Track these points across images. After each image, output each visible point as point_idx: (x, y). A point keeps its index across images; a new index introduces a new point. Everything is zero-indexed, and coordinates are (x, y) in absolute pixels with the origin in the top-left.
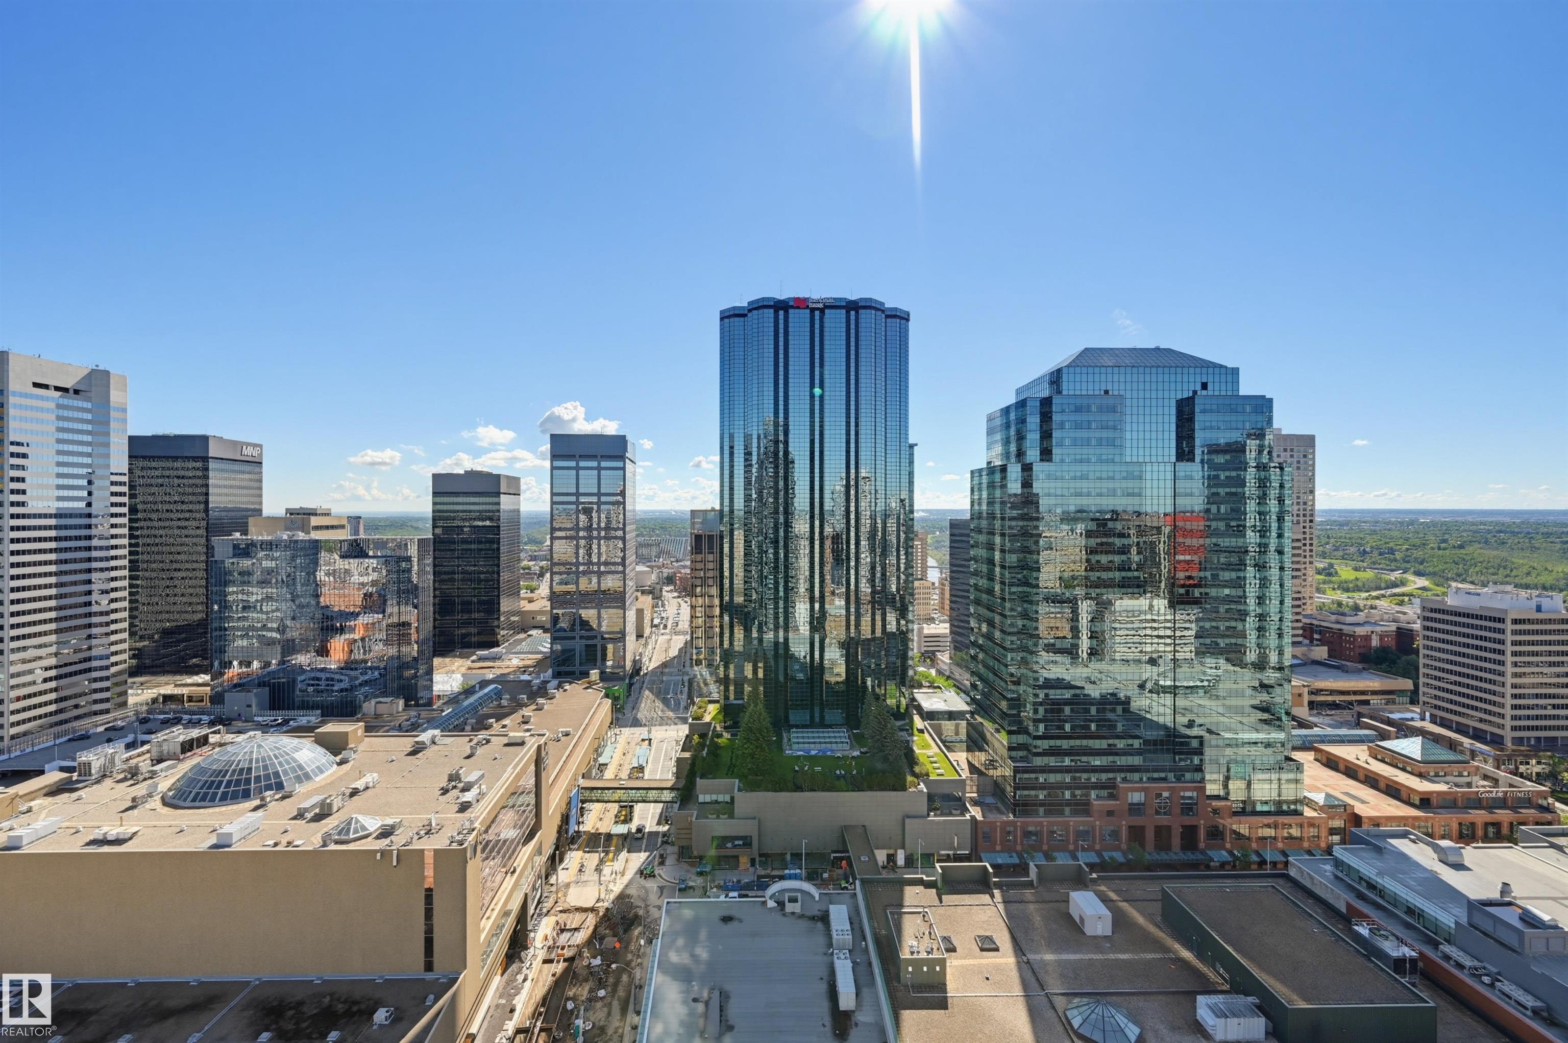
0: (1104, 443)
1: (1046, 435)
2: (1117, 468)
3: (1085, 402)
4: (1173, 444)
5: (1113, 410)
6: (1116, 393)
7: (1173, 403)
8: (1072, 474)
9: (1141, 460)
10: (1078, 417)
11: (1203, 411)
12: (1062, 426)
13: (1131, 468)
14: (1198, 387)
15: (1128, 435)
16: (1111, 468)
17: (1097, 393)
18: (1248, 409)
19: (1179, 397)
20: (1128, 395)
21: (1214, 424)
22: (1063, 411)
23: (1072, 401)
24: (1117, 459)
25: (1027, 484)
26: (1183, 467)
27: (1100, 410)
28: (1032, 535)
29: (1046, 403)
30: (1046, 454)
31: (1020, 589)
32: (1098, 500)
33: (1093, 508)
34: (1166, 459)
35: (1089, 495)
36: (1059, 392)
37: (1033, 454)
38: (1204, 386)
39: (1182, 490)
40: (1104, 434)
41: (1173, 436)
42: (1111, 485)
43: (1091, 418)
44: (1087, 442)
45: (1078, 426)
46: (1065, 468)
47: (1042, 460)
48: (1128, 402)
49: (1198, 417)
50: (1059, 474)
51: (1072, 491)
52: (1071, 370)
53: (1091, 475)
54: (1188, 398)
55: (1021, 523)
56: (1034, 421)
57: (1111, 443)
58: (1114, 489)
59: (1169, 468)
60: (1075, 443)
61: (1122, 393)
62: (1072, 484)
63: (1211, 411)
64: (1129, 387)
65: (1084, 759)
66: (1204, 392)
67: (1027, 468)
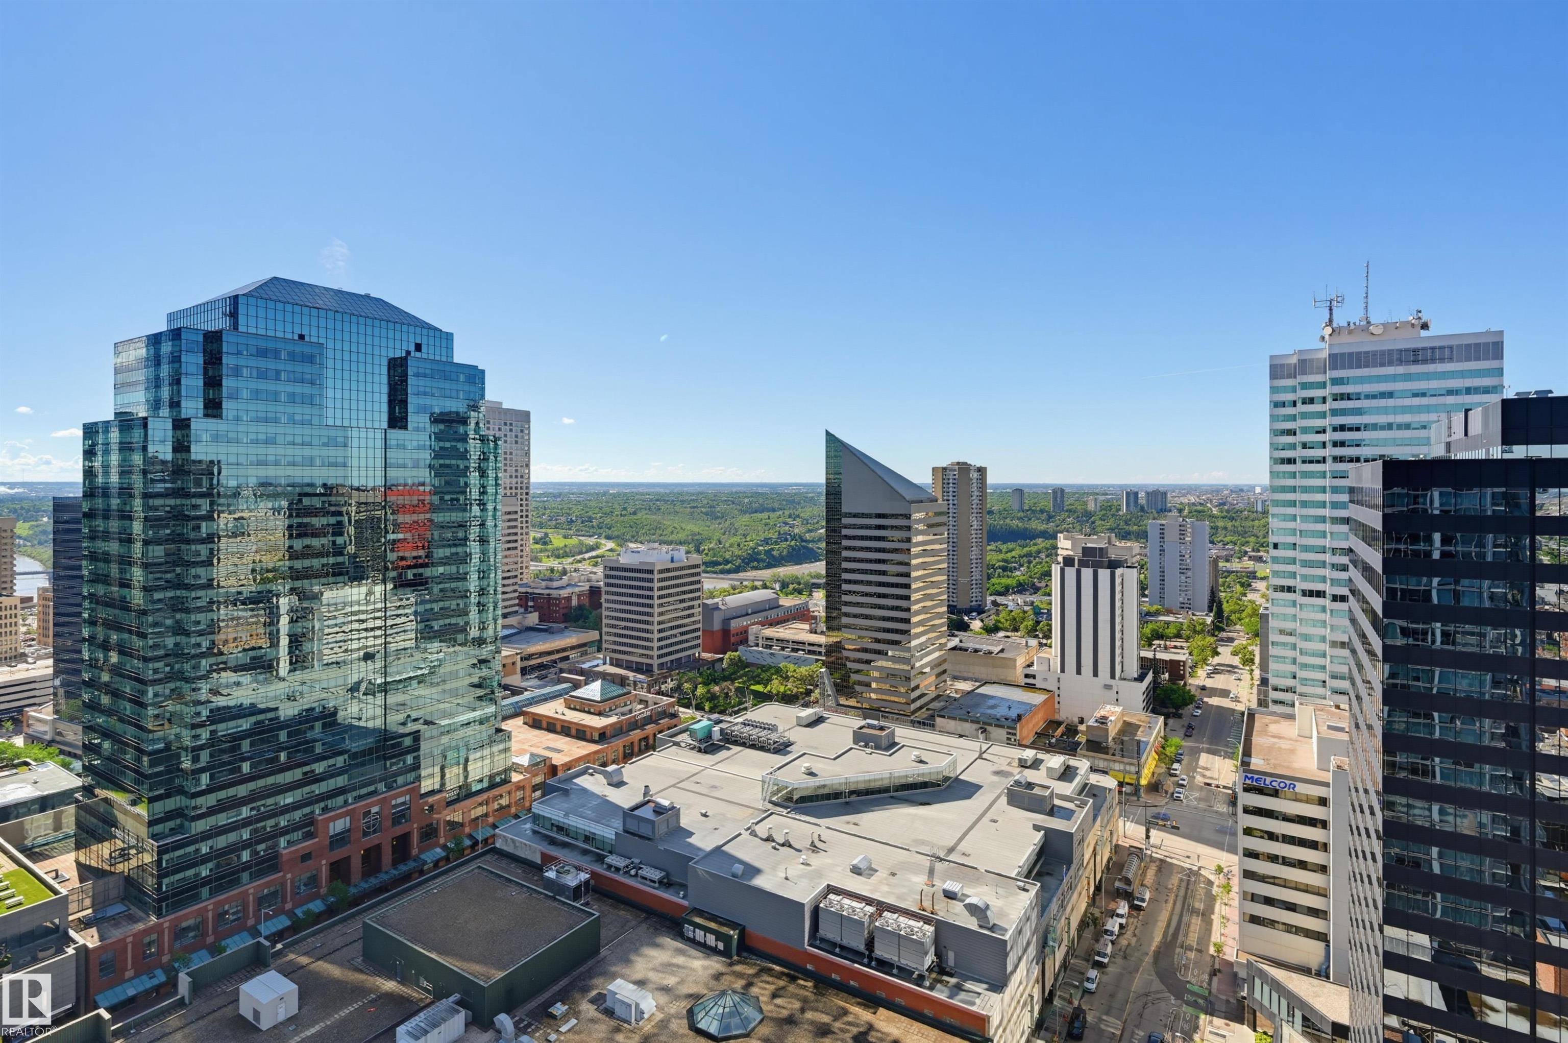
0: (298, 400)
1: (213, 382)
2: (316, 432)
3: (271, 345)
4: (385, 408)
5: (310, 359)
6: (314, 340)
7: (385, 362)
8: (252, 436)
9: (346, 423)
10: (262, 363)
11: (417, 375)
12: (237, 372)
13: (333, 433)
14: (412, 348)
15: (330, 393)
16: (307, 431)
17: (289, 336)
18: (462, 378)
19: (391, 355)
20: (330, 344)
21: (428, 390)
22: (239, 353)
23: (253, 342)
24: (315, 421)
25: (181, 447)
26: (396, 435)
27: (292, 357)
28: (189, 518)
29: (213, 339)
30: (213, 408)
31: (170, 594)
32: (290, 471)
33: (283, 482)
34: (376, 425)
35: (277, 464)
36: (236, 327)
37: (192, 406)
38: (418, 347)
39: (392, 461)
40: (298, 389)
41: (385, 398)
42: (307, 452)
43: (280, 367)
44: (274, 397)
45: (262, 375)
46: (241, 428)
47: (206, 415)
48: (330, 354)
49: (411, 381)
50: (232, 435)
51: (254, 458)
52: (252, 301)
53: (280, 439)
54: (401, 358)
55: (171, 502)
56: (193, 362)
57: (310, 401)
58: (312, 459)
59: (379, 435)
60: (256, 395)
61: (322, 341)
62: (253, 450)
63: (425, 376)
64: (330, 335)
65: (270, 801)
66: (418, 354)
67: (181, 425)
